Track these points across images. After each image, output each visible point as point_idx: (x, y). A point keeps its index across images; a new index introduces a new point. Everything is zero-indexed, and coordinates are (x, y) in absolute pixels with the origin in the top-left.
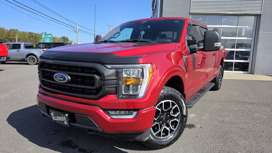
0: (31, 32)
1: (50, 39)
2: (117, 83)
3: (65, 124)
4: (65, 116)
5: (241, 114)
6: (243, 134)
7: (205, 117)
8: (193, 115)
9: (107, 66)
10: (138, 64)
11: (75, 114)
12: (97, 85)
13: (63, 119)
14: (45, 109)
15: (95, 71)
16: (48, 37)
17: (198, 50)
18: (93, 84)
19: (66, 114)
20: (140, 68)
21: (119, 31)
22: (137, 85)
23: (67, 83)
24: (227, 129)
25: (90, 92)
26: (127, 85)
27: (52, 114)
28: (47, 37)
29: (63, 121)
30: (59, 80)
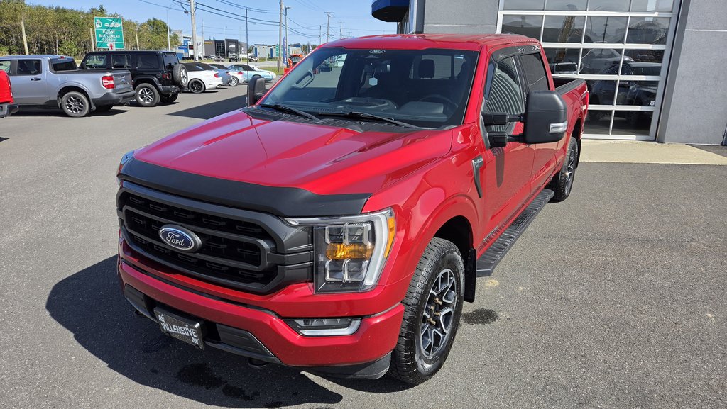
0: (61, 7)
1: (117, 33)
2: (314, 258)
3: (194, 343)
4: (194, 328)
5: (610, 276)
6: (605, 334)
7: (521, 288)
8: (493, 281)
9: (288, 220)
10: (361, 214)
11: (217, 325)
12: (266, 264)
13: (189, 332)
14: (143, 303)
15: (260, 230)
16: (112, 28)
17: (510, 140)
18: (257, 261)
19: (195, 324)
20: (367, 222)
21: (311, 70)
22: (360, 259)
23: (195, 253)
24: (569, 322)
25: (249, 277)
26: (337, 260)
27: (161, 318)
28: (108, 28)
29: (190, 337)
30: (174, 244)
